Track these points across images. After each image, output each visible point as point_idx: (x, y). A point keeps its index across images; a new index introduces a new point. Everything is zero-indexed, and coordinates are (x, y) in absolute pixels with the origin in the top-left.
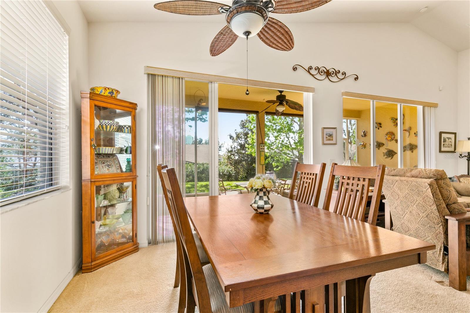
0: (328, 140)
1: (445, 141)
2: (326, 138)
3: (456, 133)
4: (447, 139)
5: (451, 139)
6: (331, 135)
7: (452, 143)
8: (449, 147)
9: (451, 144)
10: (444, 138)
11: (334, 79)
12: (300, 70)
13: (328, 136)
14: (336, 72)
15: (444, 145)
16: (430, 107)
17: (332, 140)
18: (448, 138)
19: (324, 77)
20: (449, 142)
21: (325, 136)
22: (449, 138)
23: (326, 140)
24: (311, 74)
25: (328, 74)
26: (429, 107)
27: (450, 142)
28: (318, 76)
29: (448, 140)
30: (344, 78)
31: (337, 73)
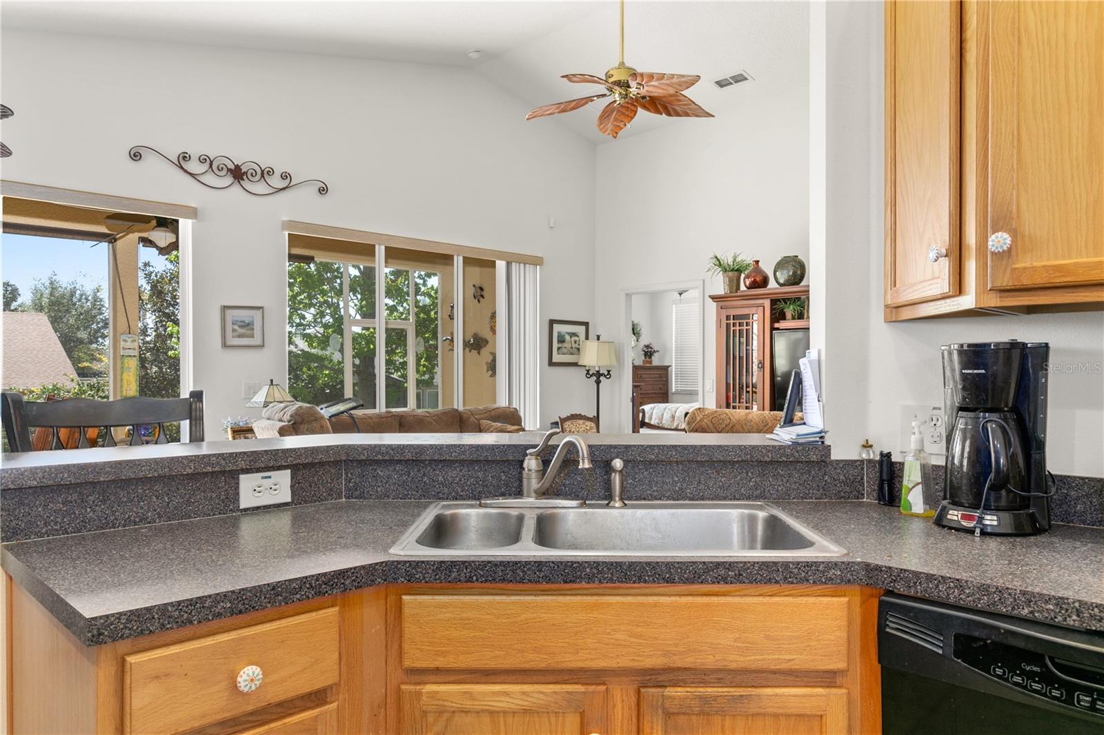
0: (240, 336)
1: (561, 340)
2: (234, 330)
3: (588, 323)
4: (567, 337)
5: (578, 336)
6: (248, 325)
7: (579, 345)
8: (571, 354)
9: (577, 346)
10: (558, 333)
11: (260, 188)
12: (149, 160)
13: (239, 326)
14: (263, 171)
15: (559, 348)
16: (525, 264)
17: (252, 336)
18: (568, 333)
19: (229, 180)
20: (573, 342)
21: (229, 327)
22: (573, 335)
23: (233, 337)
24: (186, 171)
25: (238, 174)
26: (522, 265)
27: (575, 342)
28: (210, 179)
29: (571, 337)
30: (287, 187)
31: (265, 174)
